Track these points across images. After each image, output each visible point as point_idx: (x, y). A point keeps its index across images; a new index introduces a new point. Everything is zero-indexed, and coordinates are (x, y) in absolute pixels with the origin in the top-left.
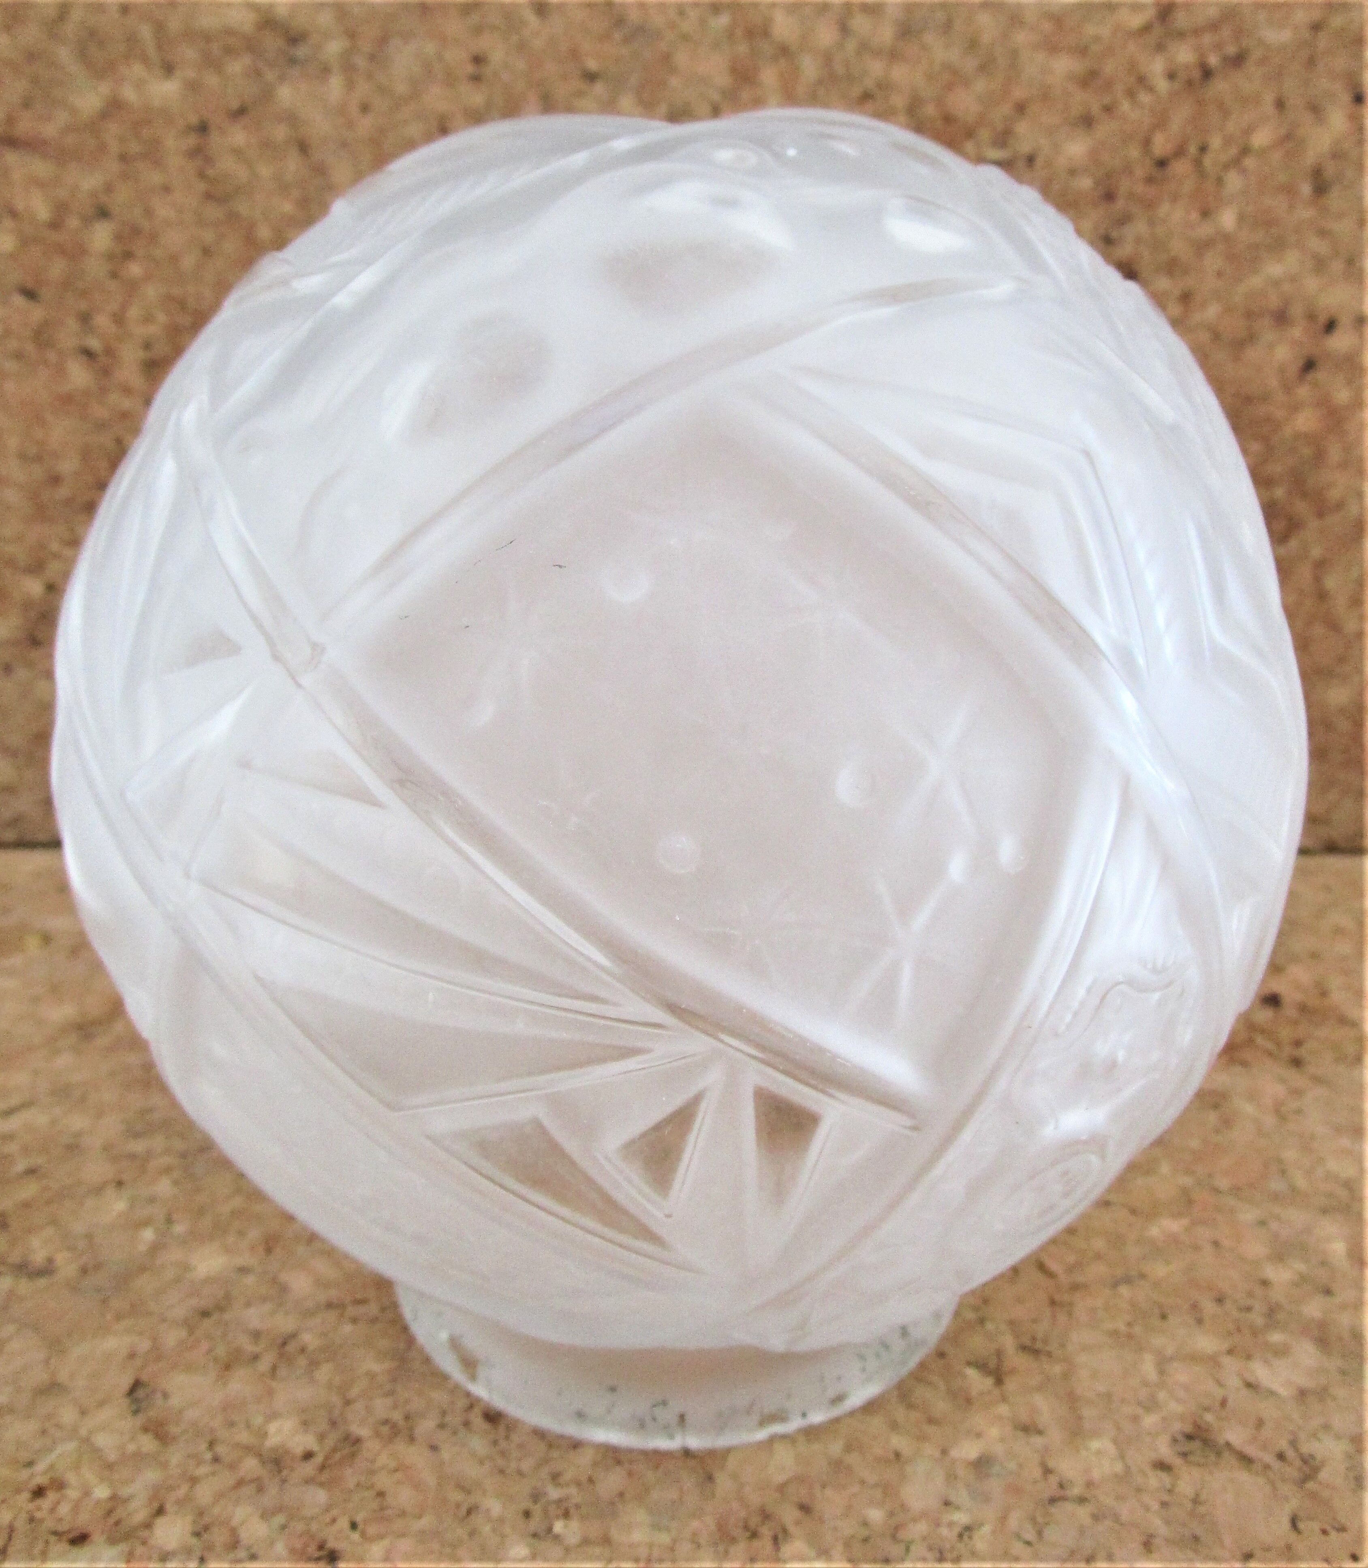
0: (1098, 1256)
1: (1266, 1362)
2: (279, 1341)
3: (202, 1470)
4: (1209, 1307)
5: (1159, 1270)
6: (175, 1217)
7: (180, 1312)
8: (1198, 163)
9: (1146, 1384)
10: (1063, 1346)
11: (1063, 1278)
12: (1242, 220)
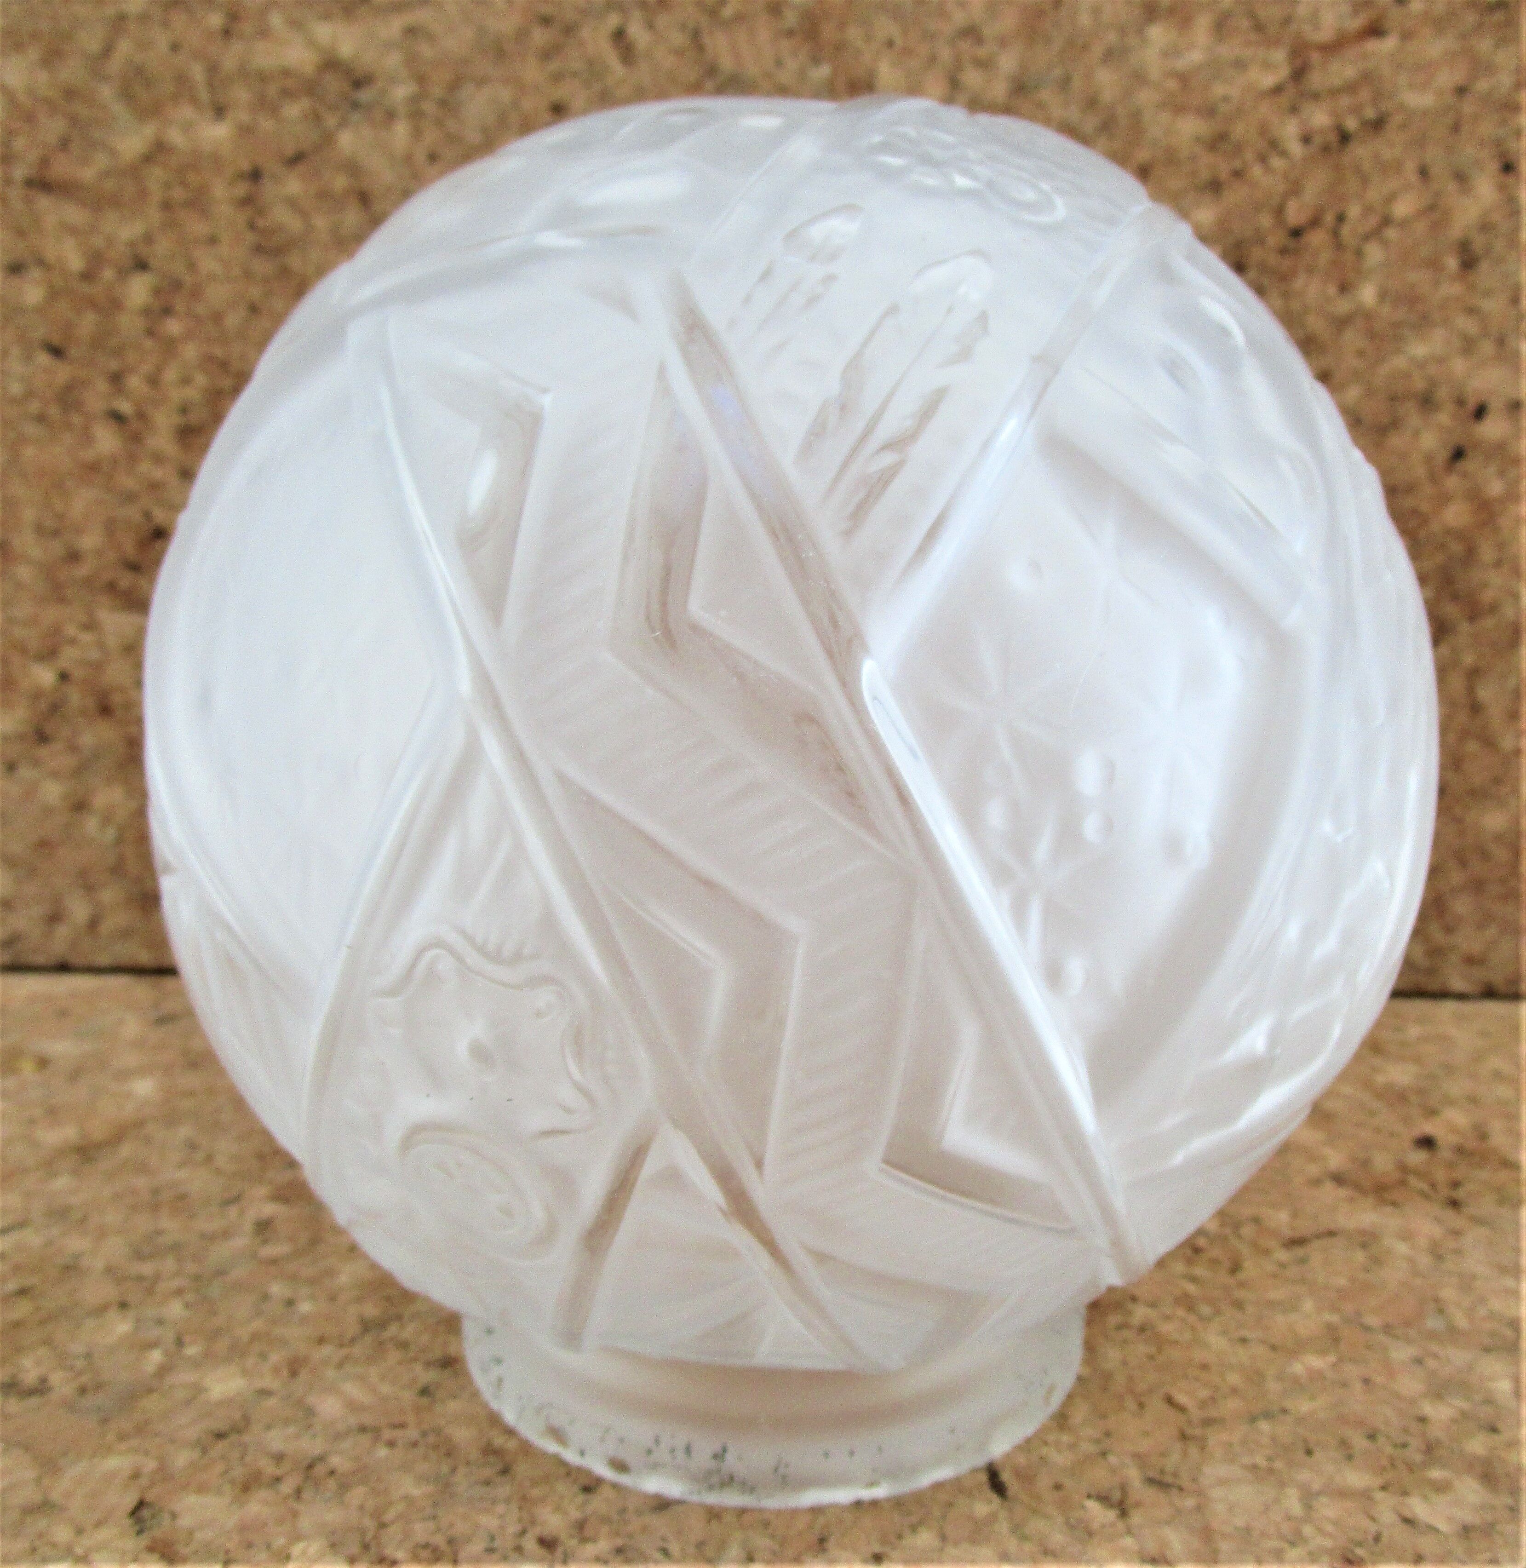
0: (1234, 1391)
1: (1425, 1497)
2: (305, 1463)
4: (1359, 1442)
5: (1304, 1406)
6: (187, 1339)
7: (193, 1433)
8: (1336, 234)
9: (1289, 1518)
10: (1194, 1480)
11: (1195, 1413)
12: (1383, 295)
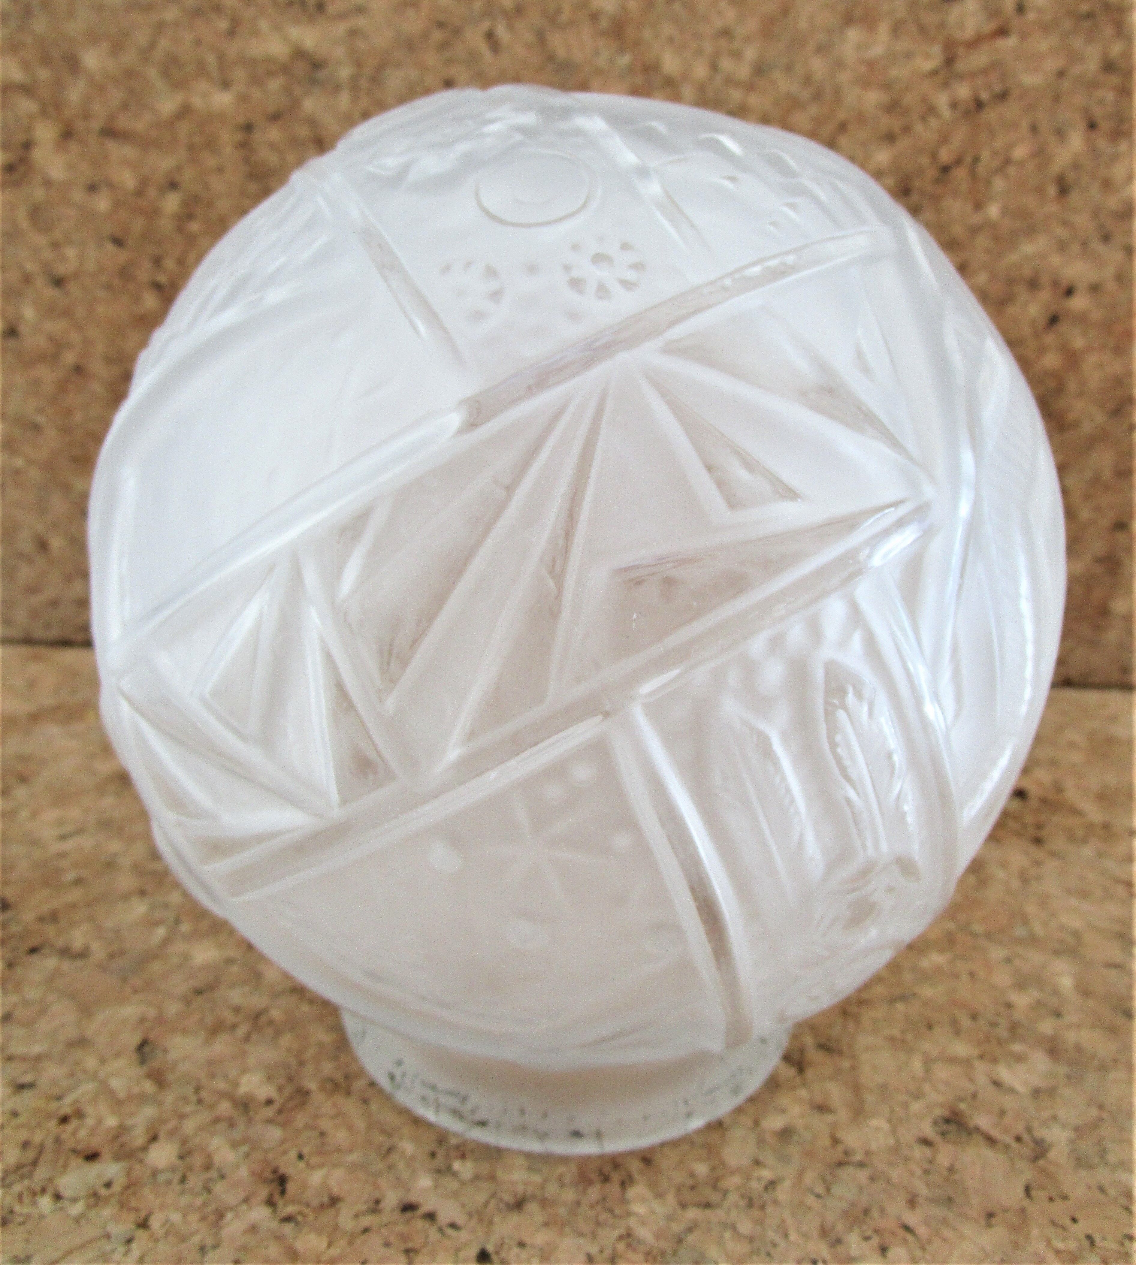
0: (881, 979)
1: (1009, 1065)
2: (254, 1015)
3: (188, 1109)
4: (965, 1022)
5: (928, 992)
6: (184, 919)
7: (181, 990)
8: (973, 170)
9: (914, 1078)
10: (851, 1046)
12: (1005, 212)
